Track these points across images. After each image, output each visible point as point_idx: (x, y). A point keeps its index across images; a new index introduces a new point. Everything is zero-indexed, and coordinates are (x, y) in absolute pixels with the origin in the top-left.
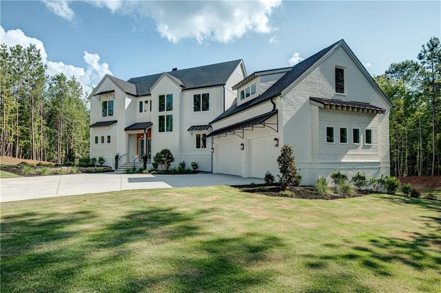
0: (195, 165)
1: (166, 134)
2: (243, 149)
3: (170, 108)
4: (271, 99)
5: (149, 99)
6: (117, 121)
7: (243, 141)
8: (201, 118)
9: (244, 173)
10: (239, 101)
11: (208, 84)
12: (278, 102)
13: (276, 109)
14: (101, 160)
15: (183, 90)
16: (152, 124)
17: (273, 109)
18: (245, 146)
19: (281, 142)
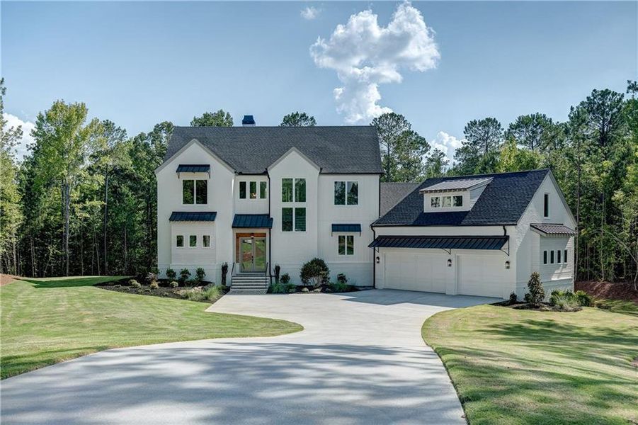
0: (342, 278)
1: (294, 234)
2: (450, 265)
3: (302, 198)
4: (504, 226)
5: (258, 180)
6: (216, 213)
7: (450, 257)
8: (346, 214)
9: (451, 290)
10: (428, 208)
11: (355, 169)
12: (511, 230)
13: (507, 234)
14: (200, 272)
15: (320, 173)
16: (272, 219)
17: (503, 235)
18: (453, 263)
19: (513, 265)
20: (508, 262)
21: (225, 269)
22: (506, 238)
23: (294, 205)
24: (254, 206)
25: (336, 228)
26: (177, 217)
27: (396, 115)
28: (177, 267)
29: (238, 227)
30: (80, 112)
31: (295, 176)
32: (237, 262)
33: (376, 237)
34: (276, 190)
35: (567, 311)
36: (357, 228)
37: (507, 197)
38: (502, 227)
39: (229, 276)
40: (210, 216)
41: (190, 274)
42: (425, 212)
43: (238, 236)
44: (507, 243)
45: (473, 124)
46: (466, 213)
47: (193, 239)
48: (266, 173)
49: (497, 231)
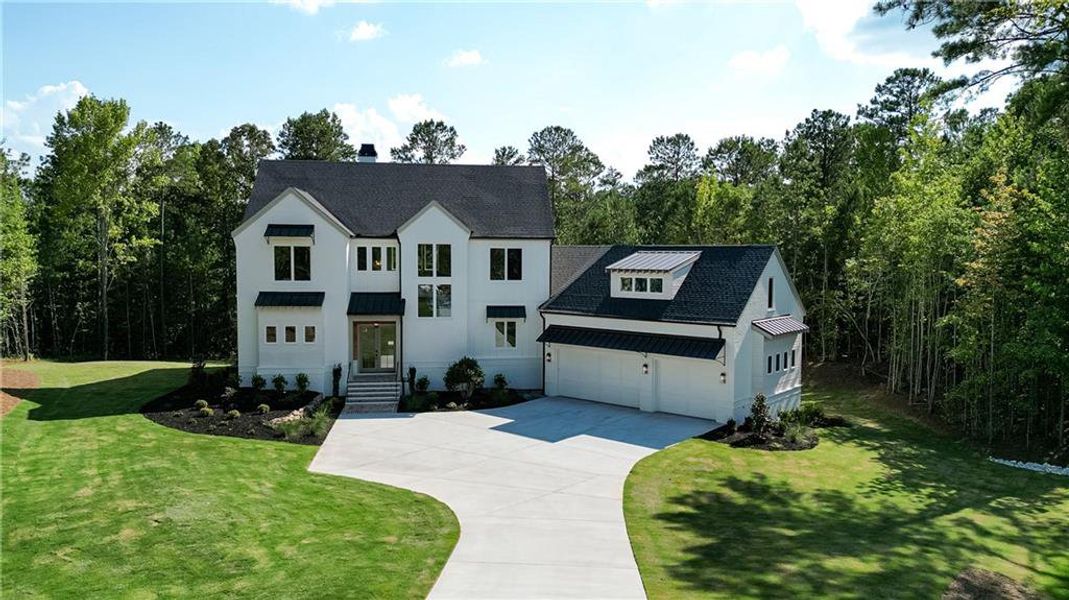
0: (500, 381)
1: (436, 321)
2: (646, 372)
4: (719, 326)
5: (384, 245)
6: (323, 294)
7: (646, 361)
8: (506, 292)
9: (647, 405)
10: (616, 291)
11: (518, 233)
12: (728, 333)
13: (723, 337)
14: (302, 380)
15: (471, 238)
16: (404, 300)
17: (717, 337)
18: (650, 369)
19: (730, 377)
20: (723, 375)
21: (337, 372)
22: (720, 343)
23: (436, 281)
24: (378, 281)
25: (493, 312)
26: (266, 300)
27: (562, 130)
28: (268, 370)
29: (356, 314)
30: (118, 112)
31: (435, 241)
32: (354, 359)
33: (547, 326)
34: (410, 260)
35: (801, 449)
36: (519, 312)
37: (721, 282)
38: (716, 327)
39: (343, 382)
40: (315, 299)
41: (286, 383)
42: (612, 295)
43: (355, 324)
44: (723, 349)
45: (660, 141)
46: (667, 302)
47: (291, 331)
48: (394, 236)
49: (709, 332)
